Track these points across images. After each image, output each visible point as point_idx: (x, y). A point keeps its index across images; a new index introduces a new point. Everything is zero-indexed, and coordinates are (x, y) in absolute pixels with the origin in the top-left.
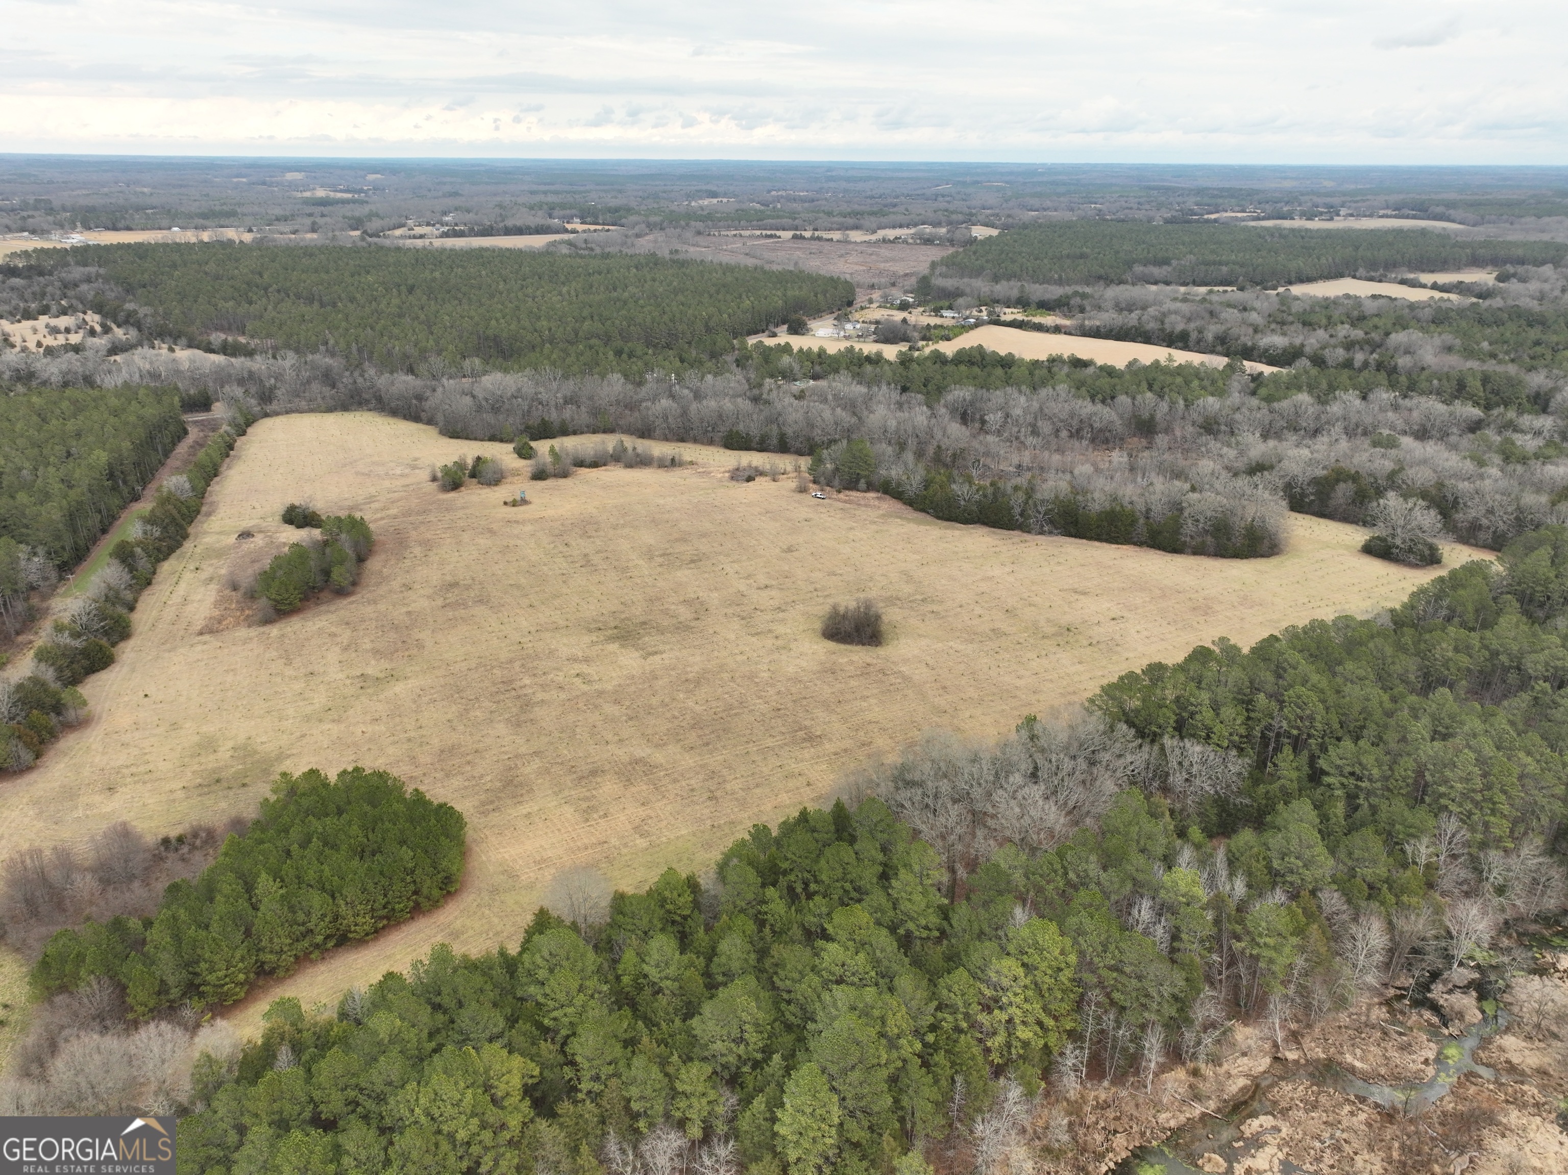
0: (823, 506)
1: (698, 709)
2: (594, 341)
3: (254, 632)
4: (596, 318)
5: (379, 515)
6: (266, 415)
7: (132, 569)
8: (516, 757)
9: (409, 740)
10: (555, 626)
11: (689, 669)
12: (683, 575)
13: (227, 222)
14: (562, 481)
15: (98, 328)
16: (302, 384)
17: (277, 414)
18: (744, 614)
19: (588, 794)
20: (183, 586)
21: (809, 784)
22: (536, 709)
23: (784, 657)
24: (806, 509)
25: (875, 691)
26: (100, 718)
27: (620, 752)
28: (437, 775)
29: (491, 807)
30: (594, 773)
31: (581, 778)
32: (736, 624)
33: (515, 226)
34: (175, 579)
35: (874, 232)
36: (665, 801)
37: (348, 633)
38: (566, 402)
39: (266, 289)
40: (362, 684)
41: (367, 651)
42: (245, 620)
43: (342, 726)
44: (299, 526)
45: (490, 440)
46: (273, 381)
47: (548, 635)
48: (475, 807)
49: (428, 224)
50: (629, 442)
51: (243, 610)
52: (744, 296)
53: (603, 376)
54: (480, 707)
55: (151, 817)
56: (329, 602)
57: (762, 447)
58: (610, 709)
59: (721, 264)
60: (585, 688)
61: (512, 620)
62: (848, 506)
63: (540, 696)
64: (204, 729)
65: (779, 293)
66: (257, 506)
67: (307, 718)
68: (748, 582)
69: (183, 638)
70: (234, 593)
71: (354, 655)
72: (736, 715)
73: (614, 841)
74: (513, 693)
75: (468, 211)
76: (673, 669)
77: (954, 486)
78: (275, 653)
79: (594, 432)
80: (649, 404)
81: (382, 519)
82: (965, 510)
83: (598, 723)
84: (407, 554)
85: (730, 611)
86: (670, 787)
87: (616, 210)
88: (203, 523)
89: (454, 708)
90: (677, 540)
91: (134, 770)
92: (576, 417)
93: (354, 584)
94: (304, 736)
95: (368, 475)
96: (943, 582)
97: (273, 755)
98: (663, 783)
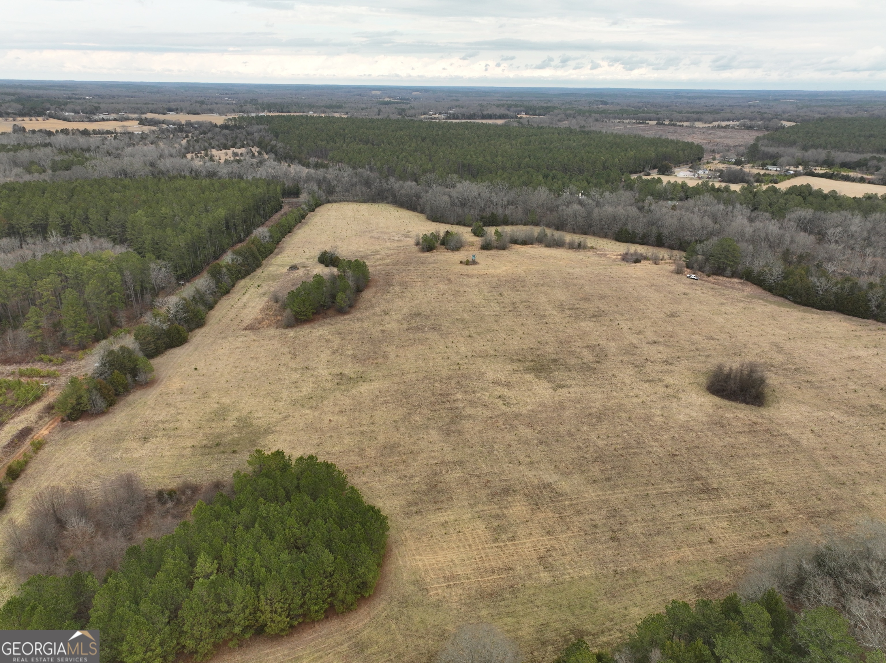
0: (697, 284)
1: (601, 443)
2: (529, 169)
3: (278, 332)
4: (532, 157)
5: (378, 263)
6: (329, 202)
7: (218, 281)
8: (442, 463)
9: (362, 433)
10: (486, 354)
11: (591, 404)
12: (586, 325)
13: (336, 110)
14: (501, 252)
15: (256, 154)
16: (352, 185)
17: (335, 202)
18: (638, 363)
19: (499, 512)
20: (247, 295)
21: (711, 541)
22: (464, 422)
23: (674, 405)
24: (683, 286)
25: (766, 451)
26: (162, 381)
27: (530, 474)
28: (377, 469)
29: (414, 509)
30: (506, 491)
31: (495, 494)
32: (631, 371)
33: (488, 114)
34: (244, 292)
35: (711, 123)
36: (569, 534)
37: (339, 340)
38: (508, 204)
39: (344, 137)
40: (338, 381)
41: (348, 356)
42: (276, 323)
43: (317, 413)
44: (327, 266)
45: (457, 224)
46: (336, 182)
47: (480, 360)
48: (401, 506)
49: (440, 113)
50: (549, 232)
51: (276, 316)
52: (629, 150)
53: (535, 189)
54: (420, 413)
55: (162, 468)
56: (332, 317)
57: (643, 242)
58: (524, 431)
59: (612, 134)
60: (505, 409)
61: (455, 345)
62: (717, 287)
63: (468, 410)
64: (224, 400)
65: (653, 149)
66: (307, 251)
67: (294, 403)
68: (639, 337)
69: (234, 330)
70: (275, 304)
71: (339, 357)
72: (635, 454)
73: (519, 569)
74: (447, 405)
75: (463, 108)
76: (578, 403)
77: (811, 279)
78: (287, 349)
79: (525, 224)
80: (565, 207)
81: (379, 265)
82: (822, 299)
83: (513, 443)
84: (390, 290)
85: (625, 358)
86: (574, 519)
87: (547, 108)
88: (273, 258)
89: (401, 411)
90: (582, 299)
91: (166, 425)
92: (514, 214)
93: (351, 306)
94: (288, 417)
95: (378, 239)
96: (812, 356)
97: (262, 429)
98: (568, 513)
